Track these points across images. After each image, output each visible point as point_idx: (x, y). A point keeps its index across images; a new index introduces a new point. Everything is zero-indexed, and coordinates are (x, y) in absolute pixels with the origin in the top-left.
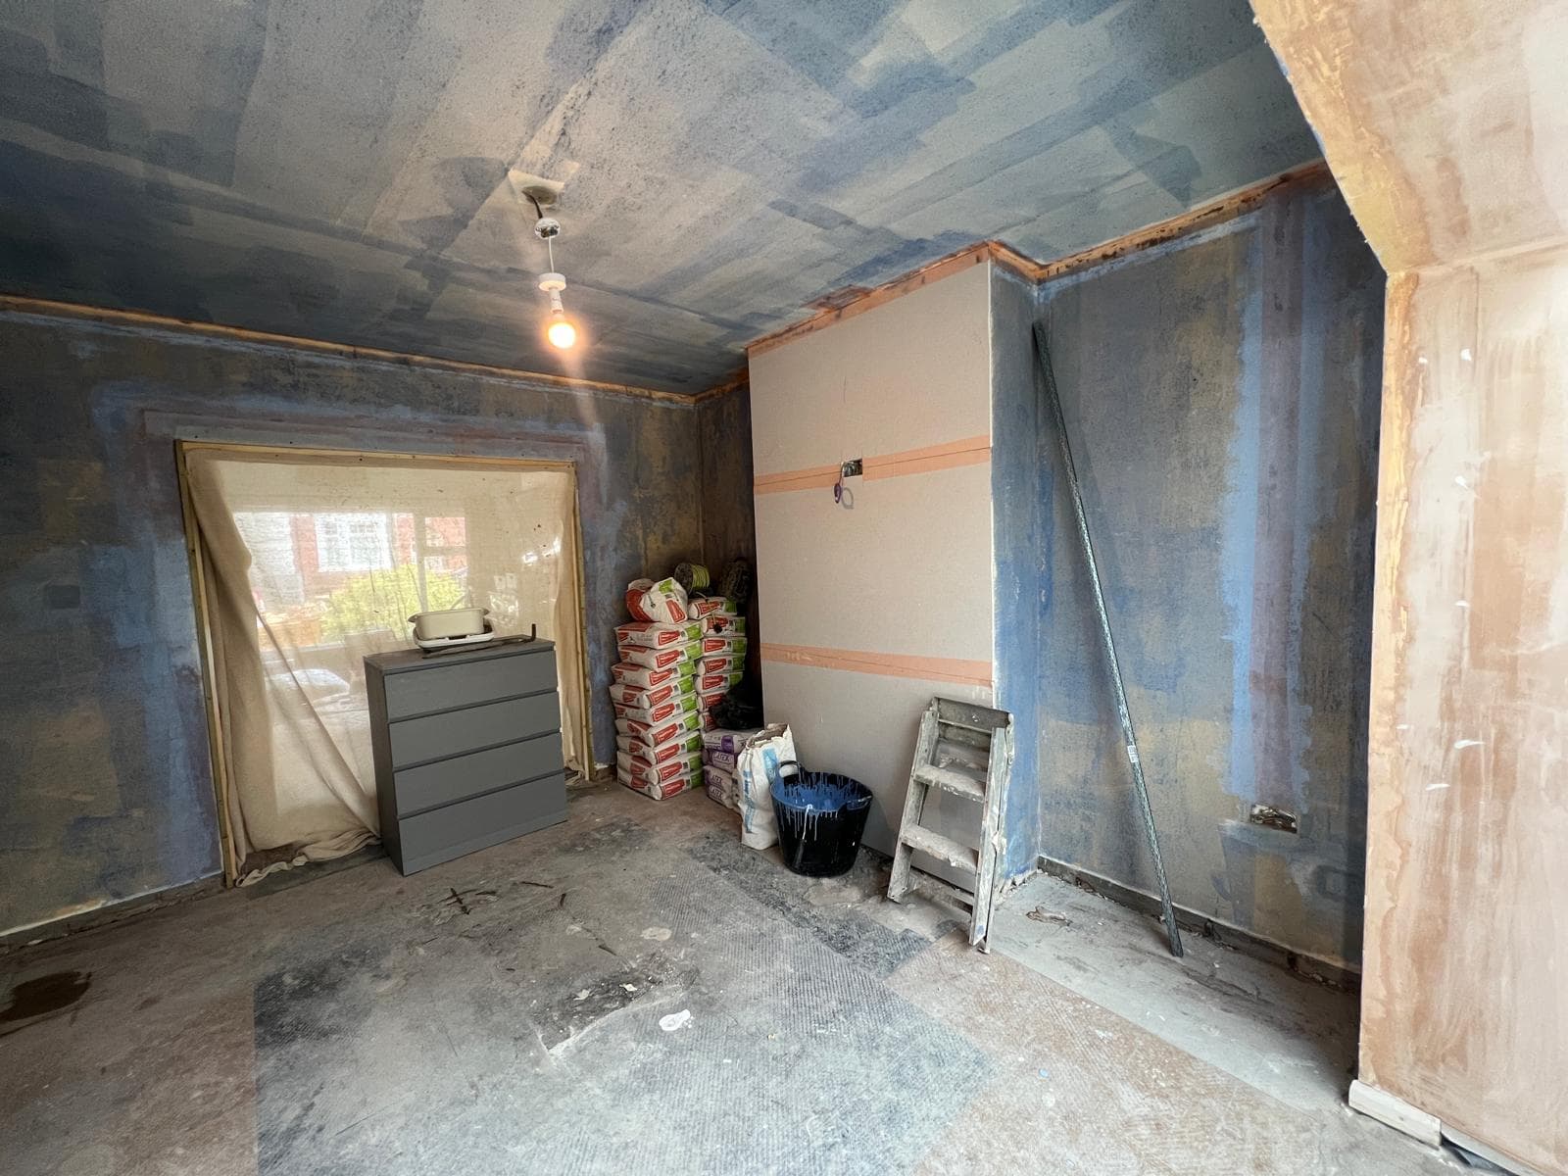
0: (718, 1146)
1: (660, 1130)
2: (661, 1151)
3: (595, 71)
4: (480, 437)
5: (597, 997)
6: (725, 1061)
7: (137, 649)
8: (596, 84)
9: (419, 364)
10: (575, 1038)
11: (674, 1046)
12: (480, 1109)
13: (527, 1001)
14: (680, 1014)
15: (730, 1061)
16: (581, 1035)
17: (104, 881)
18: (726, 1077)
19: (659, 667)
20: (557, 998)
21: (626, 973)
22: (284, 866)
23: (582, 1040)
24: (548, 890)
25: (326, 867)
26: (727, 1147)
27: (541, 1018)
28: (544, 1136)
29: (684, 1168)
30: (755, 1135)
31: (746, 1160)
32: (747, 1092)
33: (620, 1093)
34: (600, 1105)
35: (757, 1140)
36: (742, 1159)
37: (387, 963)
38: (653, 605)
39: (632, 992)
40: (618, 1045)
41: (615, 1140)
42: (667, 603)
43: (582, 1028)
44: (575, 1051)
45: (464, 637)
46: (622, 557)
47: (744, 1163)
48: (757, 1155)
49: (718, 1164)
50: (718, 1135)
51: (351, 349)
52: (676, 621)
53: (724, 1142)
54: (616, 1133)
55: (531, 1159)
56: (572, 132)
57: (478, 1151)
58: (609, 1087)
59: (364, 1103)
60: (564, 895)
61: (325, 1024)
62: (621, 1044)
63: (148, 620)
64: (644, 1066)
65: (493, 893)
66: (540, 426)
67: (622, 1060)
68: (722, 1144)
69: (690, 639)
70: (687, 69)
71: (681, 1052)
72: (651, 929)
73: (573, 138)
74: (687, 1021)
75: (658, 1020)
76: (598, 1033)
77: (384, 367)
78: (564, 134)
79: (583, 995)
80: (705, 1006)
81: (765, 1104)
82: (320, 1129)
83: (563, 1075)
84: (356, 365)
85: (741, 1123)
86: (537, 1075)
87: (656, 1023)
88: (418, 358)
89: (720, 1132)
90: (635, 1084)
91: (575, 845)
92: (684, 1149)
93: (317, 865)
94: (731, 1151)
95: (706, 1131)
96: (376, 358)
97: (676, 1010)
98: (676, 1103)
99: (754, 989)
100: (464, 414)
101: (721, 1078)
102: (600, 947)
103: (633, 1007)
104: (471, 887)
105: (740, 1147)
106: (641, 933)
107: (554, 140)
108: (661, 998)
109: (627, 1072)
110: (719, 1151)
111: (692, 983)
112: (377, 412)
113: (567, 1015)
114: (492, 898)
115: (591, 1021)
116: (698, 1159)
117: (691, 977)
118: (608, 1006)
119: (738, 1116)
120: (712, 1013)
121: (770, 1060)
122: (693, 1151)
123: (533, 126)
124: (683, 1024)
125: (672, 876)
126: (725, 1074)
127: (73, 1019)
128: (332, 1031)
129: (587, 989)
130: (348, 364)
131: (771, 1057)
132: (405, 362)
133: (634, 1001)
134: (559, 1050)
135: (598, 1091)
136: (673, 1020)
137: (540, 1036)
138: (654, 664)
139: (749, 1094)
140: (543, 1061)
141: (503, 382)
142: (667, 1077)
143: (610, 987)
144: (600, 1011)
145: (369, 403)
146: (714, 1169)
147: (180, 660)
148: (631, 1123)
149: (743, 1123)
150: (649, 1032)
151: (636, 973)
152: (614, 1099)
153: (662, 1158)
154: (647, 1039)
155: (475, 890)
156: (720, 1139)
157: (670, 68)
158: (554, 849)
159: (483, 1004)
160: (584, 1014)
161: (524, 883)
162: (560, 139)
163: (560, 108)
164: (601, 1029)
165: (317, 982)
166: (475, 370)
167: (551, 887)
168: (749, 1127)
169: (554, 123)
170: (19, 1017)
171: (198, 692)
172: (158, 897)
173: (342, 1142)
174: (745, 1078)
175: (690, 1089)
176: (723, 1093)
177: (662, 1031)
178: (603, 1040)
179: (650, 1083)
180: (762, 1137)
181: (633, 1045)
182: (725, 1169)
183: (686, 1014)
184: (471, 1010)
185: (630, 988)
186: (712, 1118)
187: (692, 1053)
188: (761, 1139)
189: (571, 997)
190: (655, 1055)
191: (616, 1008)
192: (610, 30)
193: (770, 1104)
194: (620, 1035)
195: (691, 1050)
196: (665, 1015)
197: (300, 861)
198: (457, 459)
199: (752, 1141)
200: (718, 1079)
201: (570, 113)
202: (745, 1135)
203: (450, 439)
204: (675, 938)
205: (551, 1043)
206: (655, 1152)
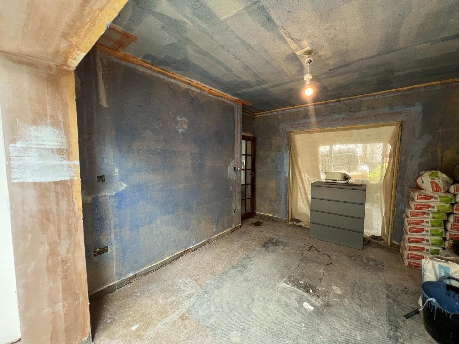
0: (276, 330)
1: (274, 314)
2: (269, 316)
3: (278, 25)
4: (360, 118)
5: (303, 285)
6: (303, 324)
7: (280, 172)
8: (282, 27)
9: (343, 100)
10: (289, 286)
11: (300, 308)
12: (264, 278)
13: (292, 273)
14: (311, 307)
15: (304, 326)
16: (290, 287)
17: (272, 211)
18: (298, 326)
19: (415, 209)
20: (297, 278)
21: (316, 288)
22: (296, 223)
23: (289, 288)
24: (330, 260)
25: (302, 228)
26: (277, 332)
27: (289, 278)
28: (263, 291)
29: (267, 323)
30: (284, 339)
31: (275, 338)
32: (296, 334)
33: (279, 301)
34: (274, 298)
35: (282, 341)
36: (275, 337)
37: (286, 248)
38: (423, 182)
39: (310, 292)
40: (292, 295)
41: (267, 305)
42: (431, 182)
43: (292, 286)
44: (285, 288)
45: (336, 180)
46: (424, 160)
47: (274, 338)
48: (277, 341)
49: (271, 331)
50: (279, 329)
51: (325, 102)
52: (434, 191)
53: (278, 331)
54: (269, 304)
55: (257, 291)
56: (293, 37)
57: (256, 282)
58: (279, 298)
59: (257, 263)
60: (331, 264)
61: (269, 249)
62: (293, 296)
63: (282, 166)
64: (289, 304)
65: (318, 251)
66: (387, 110)
67: (288, 298)
68: (277, 330)
69: (441, 202)
70: (291, 5)
71: (299, 311)
72: (337, 288)
73: (295, 38)
74: (310, 309)
75: (305, 302)
76: (293, 290)
77: (332, 104)
78: (293, 39)
79: (302, 282)
80: (319, 312)
81: (295, 340)
82: (251, 261)
83: (278, 288)
84: (325, 106)
85: (285, 334)
86: (275, 283)
87: (304, 302)
88: (342, 99)
89: (280, 329)
90: (283, 303)
91: (353, 257)
92: (272, 321)
93: (301, 226)
94: (276, 334)
95: (279, 325)
96: (330, 102)
97: (312, 305)
98: (283, 315)
99: (338, 326)
100: (355, 112)
101: (297, 325)
102: (320, 279)
103: (306, 295)
104: (317, 247)
105: (278, 336)
106: (334, 286)
107: (293, 42)
108: (313, 300)
109: (286, 300)
110: (275, 330)
111: (325, 306)
112: (329, 117)
113: (293, 282)
114: (317, 252)
115: (295, 287)
116: (270, 325)
117: (328, 305)
118: (302, 288)
119: (287, 333)
120: (318, 315)
121: (312, 339)
122: (272, 323)
123: (286, 43)
124: (308, 309)
125: (368, 285)
126: (299, 326)
127: (256, 228)
128: (268, 251)
129: (304, 282)
130: (323, 106)
131: (313, 339)
132: (338, 101)
133: (308, 294)
134: (283, 284)
135: (277, 296)
136: (308, 305)
137: (285, 279)
138: (413, 207)
139: (296, 335)
140: (279, 283)
141: (372, 98)
142: (289, 310)
143: (308, 287)
144: (299, 287)
145: (327, 115)
146: (269, 330)
147: (285, 175)
148: (272, 306)
149: (286, 335)
150: (300, 301)
151: (317, 291)
152: (277, 301)
153: (267, 316)
154: (298, 301)
155: (316, 248)
156: (278, 330)
157: (288, 9)
158: (347, 254)
159: (287, 266)
160: (296, 284)
161: (327, 255)
162: (294, 41)
163: (284, 36)
164: (294, 290)
165: (276, 243)
166: (361, 97)
167: (331, 260)
168: (285, 337)
169: (288, 40)
170: (254, 225)
171: (287, 182)
172: (278, 218)
173: (250, 264)
174: (300, 332)
175: (289, 317)
176: (292, 327)
177: (303, 304)
178: (291, 292)
179: (285, 307)
180: (284, 342)
181: (294, 299)
182: (270, 333)
183: (312, 308)
184: (284, 265)
185: (311, 291)
186: (283, 326)
187: (300, 314)
188: (283, 341)
189: (299, 280)
190: (294, 305)
191: (302, 291)
192: (269, 18)
193: (296, 342)
194: (295, 294)
195: (301, 314)
196: (308, 303)
197: (299, 224)
198: (351, 127)
199: (281, 339)
200: (296, 324)
201: (287, 35)
202: (282, 336)
203: (349, 121)
204: (340, 295)
205: (284, 282)
206: (268, 314)
